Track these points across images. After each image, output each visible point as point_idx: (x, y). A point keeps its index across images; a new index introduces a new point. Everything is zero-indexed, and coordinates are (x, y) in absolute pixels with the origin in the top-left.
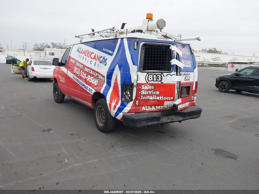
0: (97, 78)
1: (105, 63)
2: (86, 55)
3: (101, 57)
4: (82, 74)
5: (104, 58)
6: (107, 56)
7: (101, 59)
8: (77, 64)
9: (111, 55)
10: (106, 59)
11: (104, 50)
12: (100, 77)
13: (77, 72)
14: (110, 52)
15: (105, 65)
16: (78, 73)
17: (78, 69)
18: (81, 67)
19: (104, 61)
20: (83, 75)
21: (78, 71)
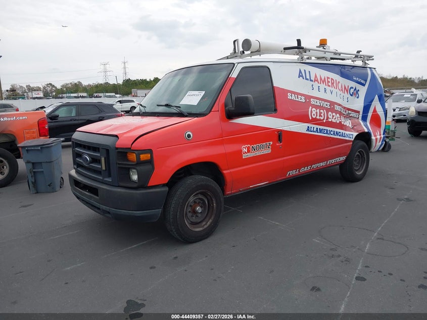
0: (348, 117)
1: (357, 96)
2: (329, 86)
3: (352, 88)
4: (331, 117)
5: (355, 89)
6: (359, 87)
7: (352, 90)
8: (313, 101)
9: (363, 85)
10: (358, 90)
11: (355, 79)
12: (353, 114)
13: (320, 116)
14: (362, 81)
15: (358, 98)
16: (322, 118)
17: (322, 111)
18: (327, 105)
19: (356, 93)
20: (334, 117)
21: (322, 115)
